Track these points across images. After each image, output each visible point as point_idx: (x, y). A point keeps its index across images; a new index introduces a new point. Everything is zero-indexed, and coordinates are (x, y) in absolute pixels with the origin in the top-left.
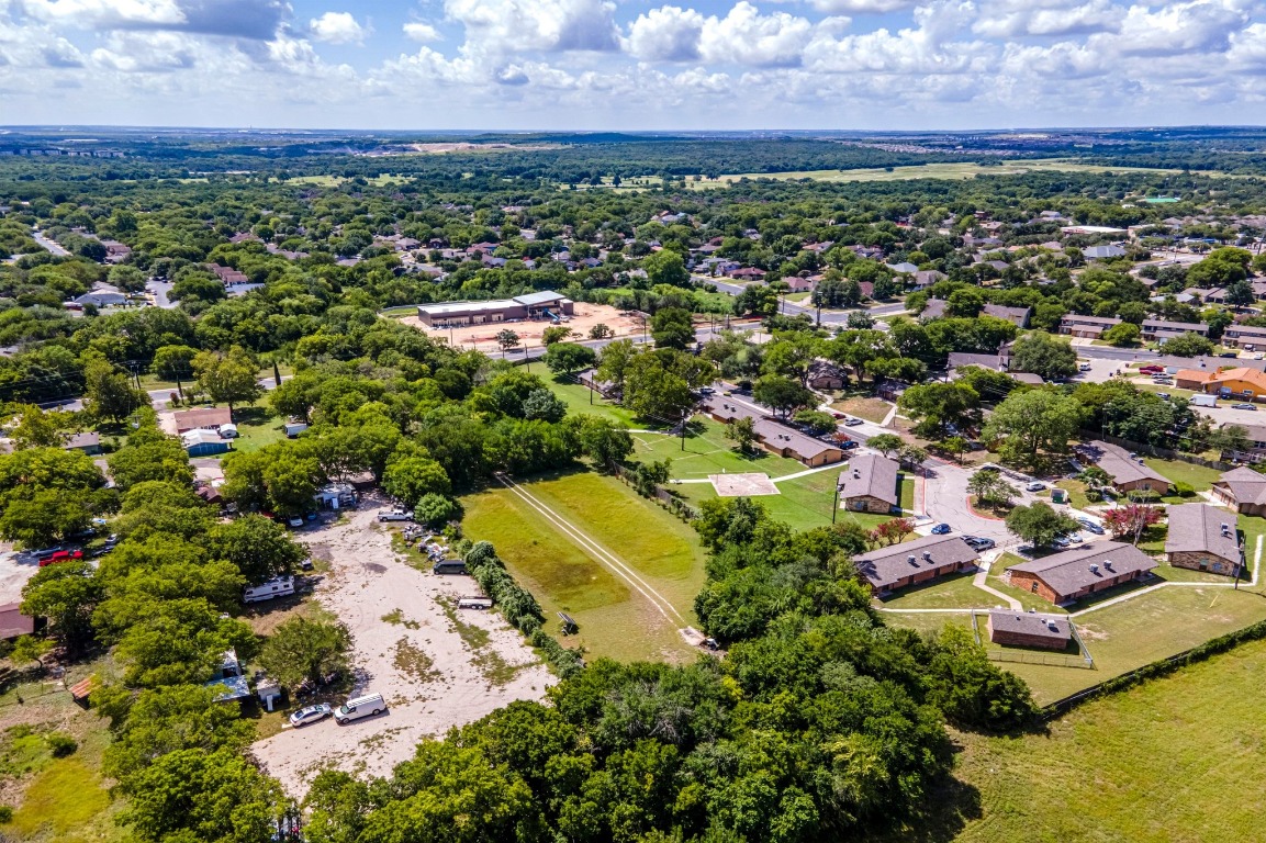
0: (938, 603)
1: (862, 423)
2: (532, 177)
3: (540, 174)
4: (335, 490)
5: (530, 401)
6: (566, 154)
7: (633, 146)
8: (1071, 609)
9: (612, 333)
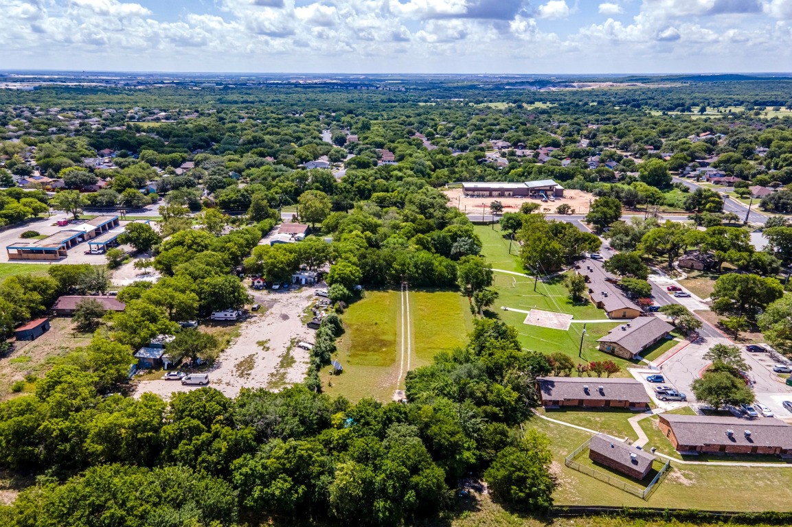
0: (584, 423)
1: (689, 296)
2: (638, 106)
3: (646, 104)
4: (306, 274)
5: (456, 244)
6: (679, 90)
7: (739, 83)
8: (685, 457)
9: (573, 211)
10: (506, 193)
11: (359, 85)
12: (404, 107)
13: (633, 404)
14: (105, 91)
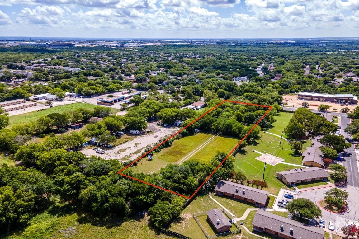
4: (180, 122)
10: (321, 99)
11: (301, 43)
12: (317, 54)
13: (257, 203)
14: (188, 46)
